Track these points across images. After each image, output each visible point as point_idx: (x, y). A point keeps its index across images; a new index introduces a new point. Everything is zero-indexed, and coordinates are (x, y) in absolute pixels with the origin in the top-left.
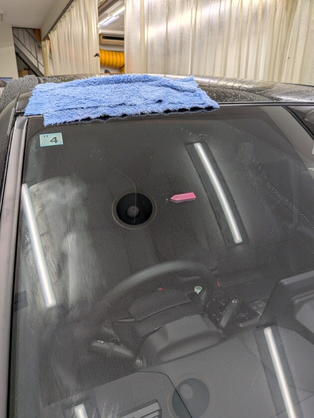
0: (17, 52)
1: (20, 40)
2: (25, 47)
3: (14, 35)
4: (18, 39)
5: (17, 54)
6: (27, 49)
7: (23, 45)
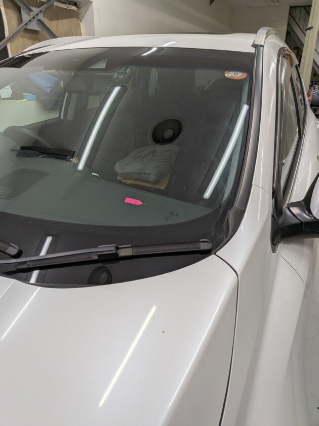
0: (288, 31)
1: (295, 19)
2: (298, 25)
3: (290, 14)
4: (294, 18)
5: (288, 33)
6: (299, 27)
7: (297, 23)
